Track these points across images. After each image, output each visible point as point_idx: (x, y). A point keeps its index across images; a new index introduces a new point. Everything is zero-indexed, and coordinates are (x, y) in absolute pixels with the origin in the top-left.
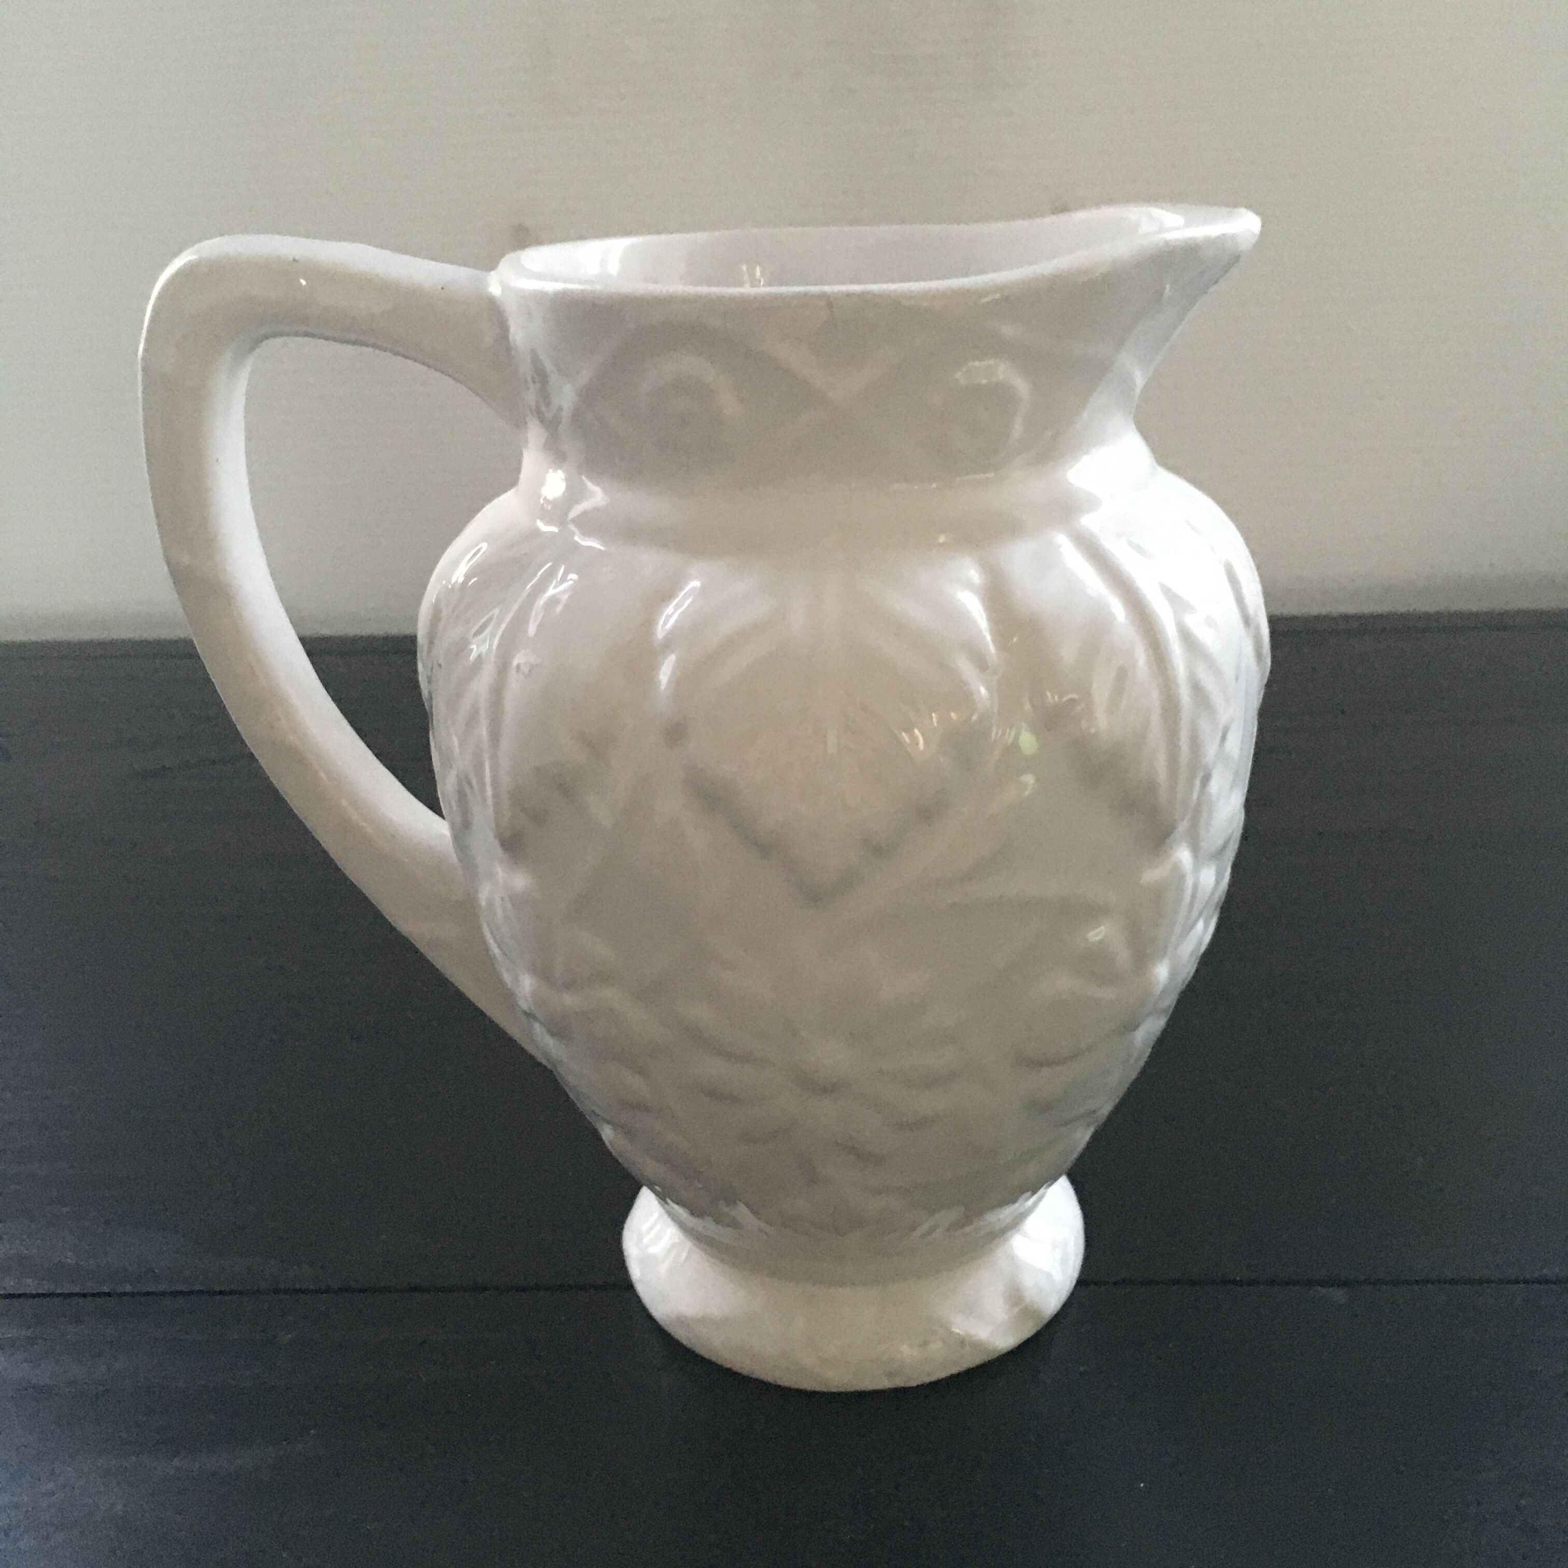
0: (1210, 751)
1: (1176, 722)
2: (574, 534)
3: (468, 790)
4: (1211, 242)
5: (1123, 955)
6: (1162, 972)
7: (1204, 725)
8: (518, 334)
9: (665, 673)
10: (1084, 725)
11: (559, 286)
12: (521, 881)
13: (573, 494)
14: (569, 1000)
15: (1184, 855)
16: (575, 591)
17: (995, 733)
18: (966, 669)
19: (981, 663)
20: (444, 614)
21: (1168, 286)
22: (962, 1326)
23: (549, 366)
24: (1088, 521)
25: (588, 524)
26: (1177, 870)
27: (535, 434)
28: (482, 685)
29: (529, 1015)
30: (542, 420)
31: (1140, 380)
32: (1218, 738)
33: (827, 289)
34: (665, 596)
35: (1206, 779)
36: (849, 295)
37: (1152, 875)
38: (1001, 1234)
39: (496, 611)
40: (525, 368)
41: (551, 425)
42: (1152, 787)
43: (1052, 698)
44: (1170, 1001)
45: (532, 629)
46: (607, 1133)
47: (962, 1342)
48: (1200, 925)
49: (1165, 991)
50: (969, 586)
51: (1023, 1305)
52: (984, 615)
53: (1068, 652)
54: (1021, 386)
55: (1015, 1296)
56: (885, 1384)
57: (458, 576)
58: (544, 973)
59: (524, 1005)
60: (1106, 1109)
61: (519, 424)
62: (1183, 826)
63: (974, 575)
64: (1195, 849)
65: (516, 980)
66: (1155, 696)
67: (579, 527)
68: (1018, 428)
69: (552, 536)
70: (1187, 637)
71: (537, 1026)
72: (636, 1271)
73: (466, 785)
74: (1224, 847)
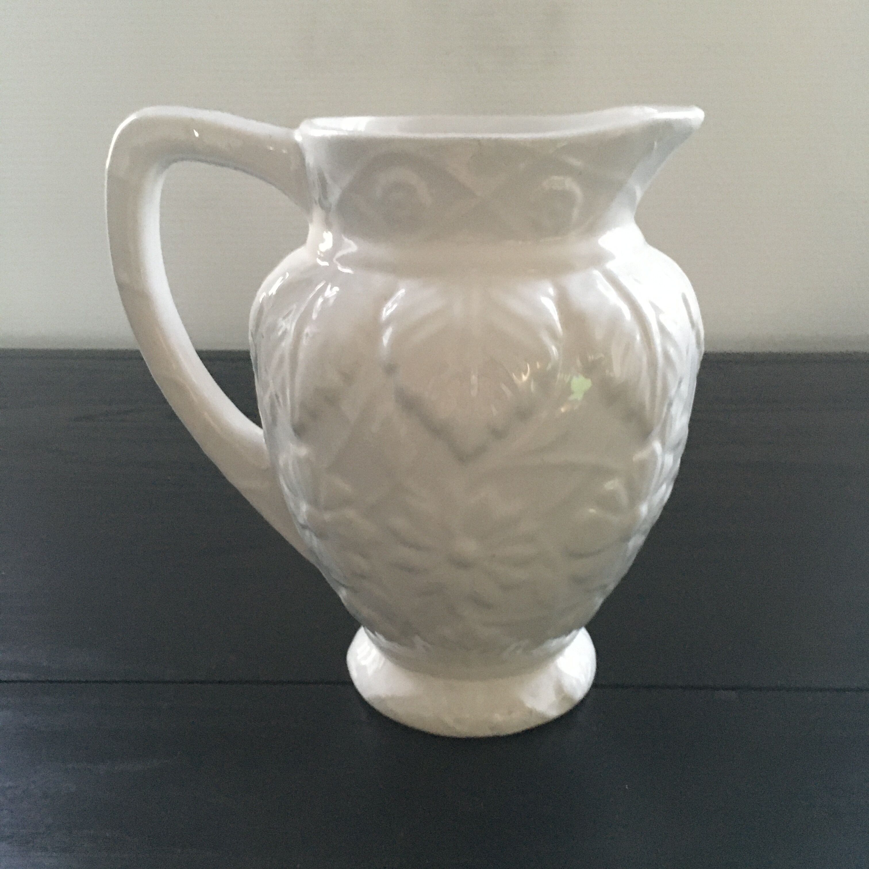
0: (673, 392)
1: (655, 372)
2: (336, 265)
3: (277, 404)
4: (679, 122)
5: (624, 499)
6: (644, 509)
7: (670, 377)
8: (310, 160)
9: (386, 339)
10: (607, 371)
11: (335, 133)
12: (303, 451)
13: (337, 246)
14: (327, 516)
15: (657, 446)
16: (338, 297)
17: (559, 376)
18: (546, 339)
19: (554, 335)
20: (266, 310)
21: (656, 143)
22: (530, 703)
23: (327, 176)
24: (610, 266)
25: (345, 261)
26: (653, 454)
27: (317, 214)
28: (287, 344)
29: (304, 527)
30: (322, 207)
31: (639, 194)
32: (677, 382)
33: (479, 136)
34: (386, 298)
35: (670, 405)
36: (489, 140)
37: (640, 455)
38: (552, 655)
39: (295, 306)
40: (313, 177)
41: (326, 209)
42: (642, 406)
43: (591, 358)
44: (648, 527)
45: (314, 316)
46: (343, 594)
47: (531, 712)
48: (664, 487)
49: (645, 520)
50: (548, 296)
51: (563, 695)
52: (556, 313)
53: (599, 334)
54: (577, 191)
55: (560, 689)
56: (489, 733)
57: (273, 291)
58: (314, 502)
59: (301, 521)
60: (611, 587)
61: (308, 210)
62: (657, 429)
63: (551, 291)
64: (663, 444)
65: (298, 507)
66: (645, 359)
67: (340, 262)
68: (576, 213)
69: (326, 267)
70: (662, 329)
71: (307, 533)
72: (354, 674)
73: (276, 400)
74: (678, 444)
